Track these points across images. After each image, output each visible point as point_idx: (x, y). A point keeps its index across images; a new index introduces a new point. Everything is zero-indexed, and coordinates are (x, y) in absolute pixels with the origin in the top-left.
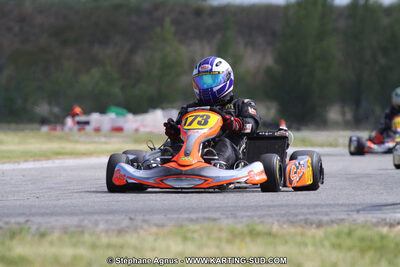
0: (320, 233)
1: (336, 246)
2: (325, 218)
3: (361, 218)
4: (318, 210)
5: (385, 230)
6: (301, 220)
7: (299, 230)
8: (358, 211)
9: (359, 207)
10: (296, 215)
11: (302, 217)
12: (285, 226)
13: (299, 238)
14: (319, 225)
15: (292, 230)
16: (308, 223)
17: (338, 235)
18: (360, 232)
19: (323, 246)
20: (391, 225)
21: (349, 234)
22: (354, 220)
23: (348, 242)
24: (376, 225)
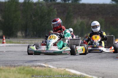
0: (14, 69)
1: (19, 73)
2: (16, 65)
3: (27, 64)
4: (14, 62)
5: (34, 68)
6: (9, 65)
7: (8, 68)
8: (26, 62)
9: (26, 61)
10: (7, 64)
11: (9, 64)
12: (4, 67)
13: (8, 71)
14: (15, 66)
15: (6, 68)
16: (11, 66)
17: (20, 69)
18: (26, 69)
19: (15, 72)
20: (36, 67)
21: (23, 69)
22: (25, 65)
23: (23, 72)
24: (31, 66)
